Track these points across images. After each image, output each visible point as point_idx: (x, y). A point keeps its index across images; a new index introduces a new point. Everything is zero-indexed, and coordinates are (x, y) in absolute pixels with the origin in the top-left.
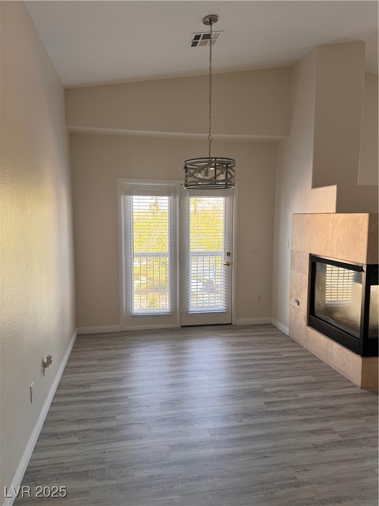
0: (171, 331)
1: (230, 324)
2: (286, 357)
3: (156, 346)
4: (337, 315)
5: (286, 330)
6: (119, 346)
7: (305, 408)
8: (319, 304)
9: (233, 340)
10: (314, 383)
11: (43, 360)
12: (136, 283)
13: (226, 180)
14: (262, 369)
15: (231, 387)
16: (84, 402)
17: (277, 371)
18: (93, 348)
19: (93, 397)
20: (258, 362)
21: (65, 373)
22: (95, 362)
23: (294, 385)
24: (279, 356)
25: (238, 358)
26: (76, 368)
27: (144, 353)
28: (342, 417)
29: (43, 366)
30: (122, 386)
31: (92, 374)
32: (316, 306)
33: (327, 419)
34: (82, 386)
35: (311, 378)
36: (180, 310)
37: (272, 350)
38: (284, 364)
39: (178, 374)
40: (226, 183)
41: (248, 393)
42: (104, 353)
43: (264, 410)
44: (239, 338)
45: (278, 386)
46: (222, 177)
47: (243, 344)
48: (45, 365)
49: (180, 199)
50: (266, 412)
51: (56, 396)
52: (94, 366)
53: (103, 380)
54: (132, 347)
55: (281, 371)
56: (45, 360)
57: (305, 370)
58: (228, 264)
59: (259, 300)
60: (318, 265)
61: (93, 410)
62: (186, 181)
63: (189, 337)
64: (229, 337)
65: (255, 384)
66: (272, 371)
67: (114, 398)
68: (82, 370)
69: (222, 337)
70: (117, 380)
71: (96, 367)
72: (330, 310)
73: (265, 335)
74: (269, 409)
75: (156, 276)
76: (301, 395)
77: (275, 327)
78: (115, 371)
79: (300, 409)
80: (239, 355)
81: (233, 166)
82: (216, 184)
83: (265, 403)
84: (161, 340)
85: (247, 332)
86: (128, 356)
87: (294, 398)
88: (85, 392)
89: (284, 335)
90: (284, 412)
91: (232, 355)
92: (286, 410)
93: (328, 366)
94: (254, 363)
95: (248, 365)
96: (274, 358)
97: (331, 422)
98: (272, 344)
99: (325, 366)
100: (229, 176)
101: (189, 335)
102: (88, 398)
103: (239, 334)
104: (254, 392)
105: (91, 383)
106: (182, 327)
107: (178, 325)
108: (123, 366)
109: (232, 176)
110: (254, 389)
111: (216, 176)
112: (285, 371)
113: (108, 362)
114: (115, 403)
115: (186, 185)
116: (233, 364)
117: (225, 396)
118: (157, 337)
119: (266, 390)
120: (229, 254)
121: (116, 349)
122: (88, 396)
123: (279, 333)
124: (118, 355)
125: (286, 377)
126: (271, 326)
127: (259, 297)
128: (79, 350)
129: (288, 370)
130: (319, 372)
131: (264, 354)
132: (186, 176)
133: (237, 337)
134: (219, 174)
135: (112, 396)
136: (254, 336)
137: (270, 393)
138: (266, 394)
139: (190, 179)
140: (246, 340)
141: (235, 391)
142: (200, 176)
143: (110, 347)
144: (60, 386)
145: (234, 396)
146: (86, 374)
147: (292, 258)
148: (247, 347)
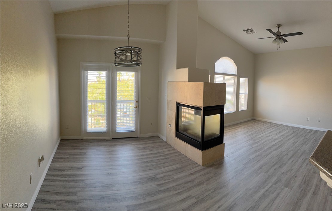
0: (107, 141)
1: (137, 137)
2: (166, 155)
3: (98, 149)
4: (190, 131)
5: (165, 139)
6: (80, 148)
7: (178, 185)
8: (180, 126)
9: (139, 146)
10: (180, 168)
11: (39, 158)
12: (89, 113)
13: (137, 60)
14: (155, 163)
15: (139, 176)
16: (61, 181)
17: (162, 164)
18: (68, 148)
19: (66, 178)
20: (152, 159)
21: (53, 161)
22: (68, 156)
23: (171, 171)
24: (162, 154)
25: (141, 157)
26: (58, 159)
27: (93, 153)
28: (195, 186)
29: (39, 161)
30: (82, 173)
31: (66, 163)
32: (179, 127)
33: (189, 190)
34: (60, 170)
35: (179, 166)
36: (112, 130)
37: (159, 151)
38: (165, 159)
39: (111, 167)
40: (137, 62)
41: (148, 179)
42: (73, 151)
43: (157, 190)
44: (142, 145)
45: (163, 173)
46: (135, 59)
47: (144, 148)
48: (40, 161)
49: (112, 72)
50: (158, 191)
51: (47, 175)
52: (67, 158)
53: (72, 168)
54: (87, 149)
55: (164, 163)
56: (40, 158)
57: (176, 161)
58: (136, 107)
59: (152, 125)
60: (180, 107)
61: (65, 187)
62: (116, 61)
63: (116, 144)
64: (137, 144)
65: (152, 173)
66: (160, 164)
67: (77, 180)
68: (61, 160)
69: (133, 144)
70: (79, 169)
71: (68, 159)
72: (186, 129)
73: (155, 143)
74: (160, 189)
75: (99, 109)
76: (175, 177)
77: (160, 138)
78: (78, 162)
79: (175, 186)
80: (142, 155)
81: (141, 53)
82: (132, 63)
83: (158, 185)
84: (102, 146)
85: (146, 141)
86: (85, 154)
87: (172, 180)
88: (62, 175)
89: (164, 141)
90: (168, 190)
91: (139, 156)
92: (168, 189)
93: (186, 157)
94: (150, 160)
95: (147, 161)
96: (160, 156)
97: (191, 191)
98: (158, 147)
99: (184, 157)
100: (138, 58)
101: (116, 143)
102: (63, 179)
103: (142, 143)
104: (151, 178)
105: (65, 169)
106: (113, 138)
107: (110, 137)
108: (82, 159)
109: (140, 58)
110: (151, 176)
111: (132, 58)
112: (166, 163)
113: (75, 157)
114: (77, 184)
115: (115, 64)
116: (139, 161)
117: (135, 182)
118: (99, 144)
119: (158, 176)
120: (137, 102)
121: (79, 149)
122: (63, 177)
123: (162, 140)
124: (80, 153)
125: (167, 167)
126: (157, 137)
127: (152, 123)
128: (61, 148)
129: (167, 163)
130: (182, 161)
131: (155, 153)
132: (115, 58)
133: (141, 144)
134: (133, 58)
135: (75, 179)
136: (150, 143)
137: (159, 178)
138: (158, 179)
139: (118, 60)
140: (146, 146)
141: (141, 179)
142: (123, 58)
143: (76, 148)
144: (49, 170)
145: (140, 182)
146: (63, 163)
147: (168, 104)
148: (147, 150)
